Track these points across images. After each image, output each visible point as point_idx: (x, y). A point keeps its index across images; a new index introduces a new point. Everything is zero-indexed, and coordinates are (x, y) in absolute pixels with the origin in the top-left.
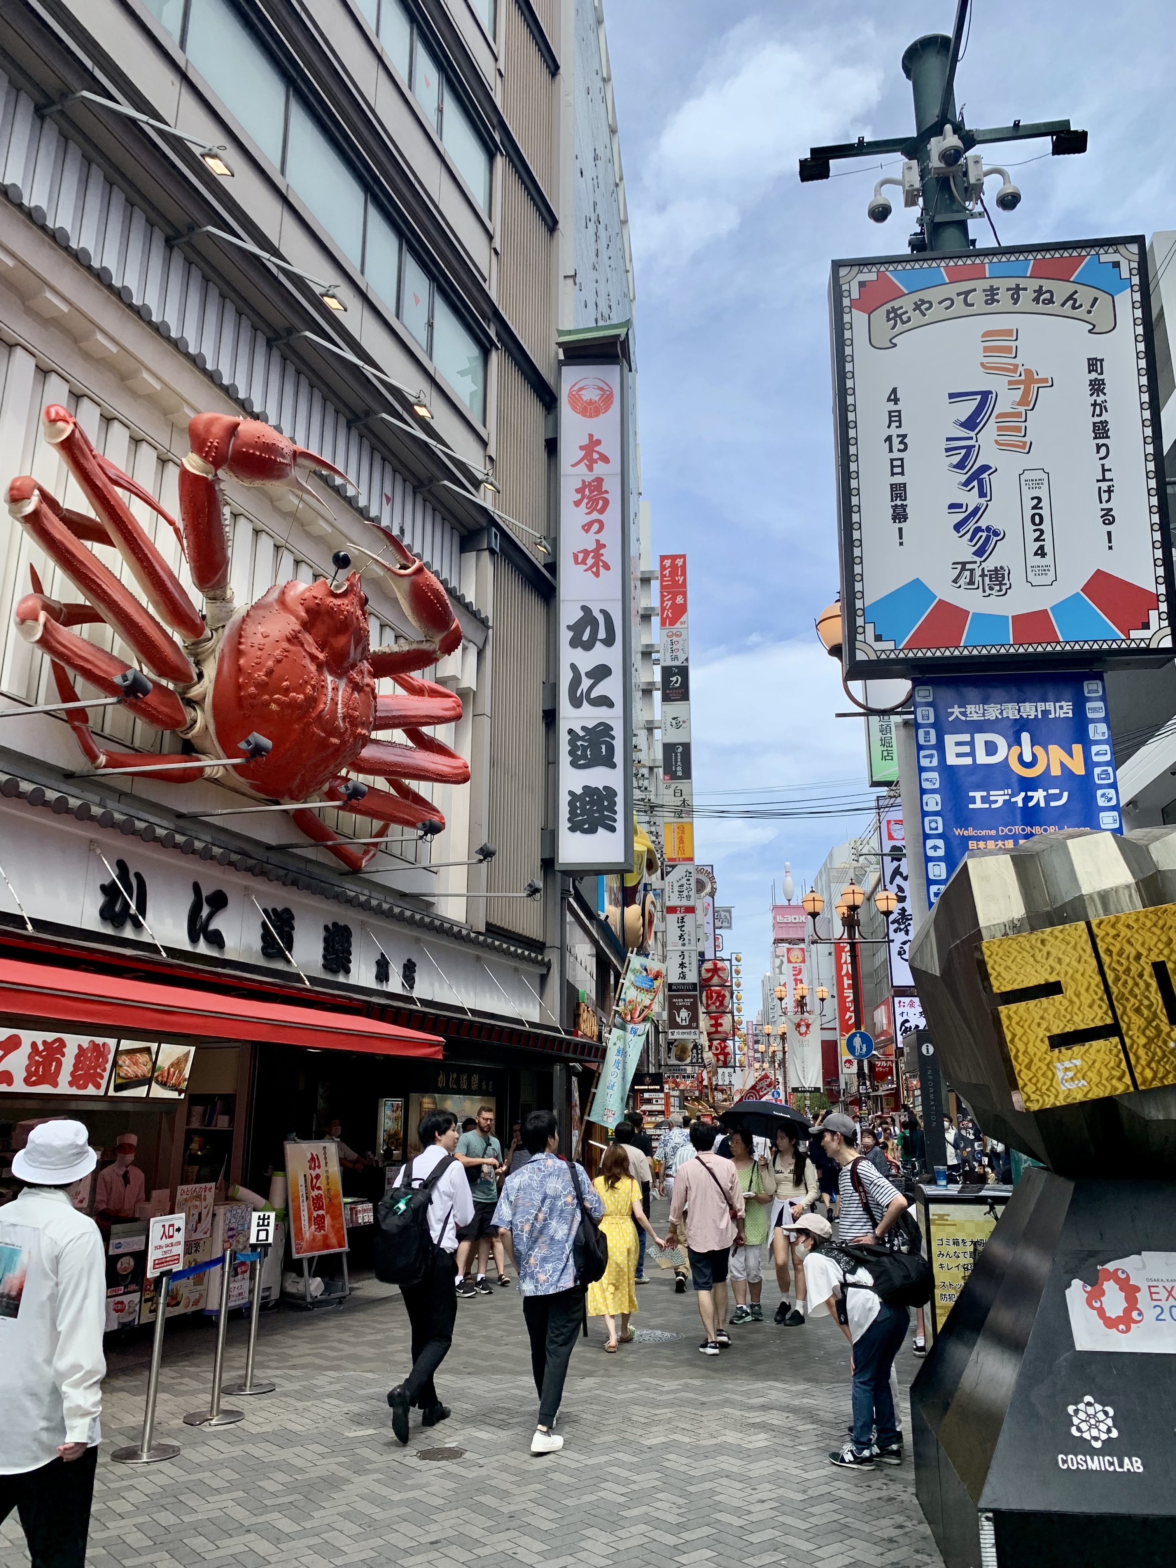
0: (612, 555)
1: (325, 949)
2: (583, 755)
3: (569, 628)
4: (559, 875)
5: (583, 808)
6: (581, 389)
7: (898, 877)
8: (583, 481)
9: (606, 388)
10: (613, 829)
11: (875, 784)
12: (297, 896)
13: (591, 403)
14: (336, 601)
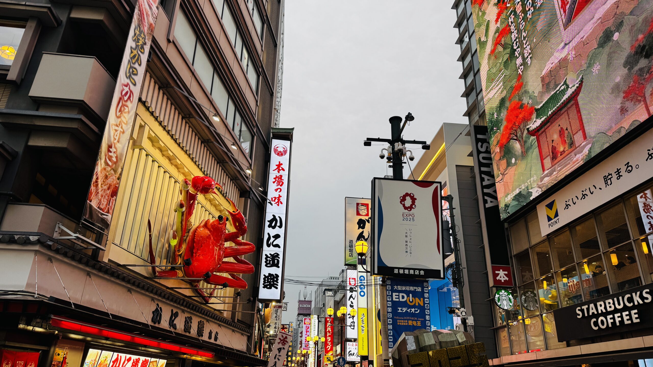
0: (283, 200)
2: (270, 263)
3: (268, 221)
5: (268, 280)
6: (278, 147)
7: (351, 298)
8: (276, 176)
9: (285, 148)
10: (277, 288)
11: (346, 265)
12: (194, 312)
13: (280, 152)
14: (221, 226)
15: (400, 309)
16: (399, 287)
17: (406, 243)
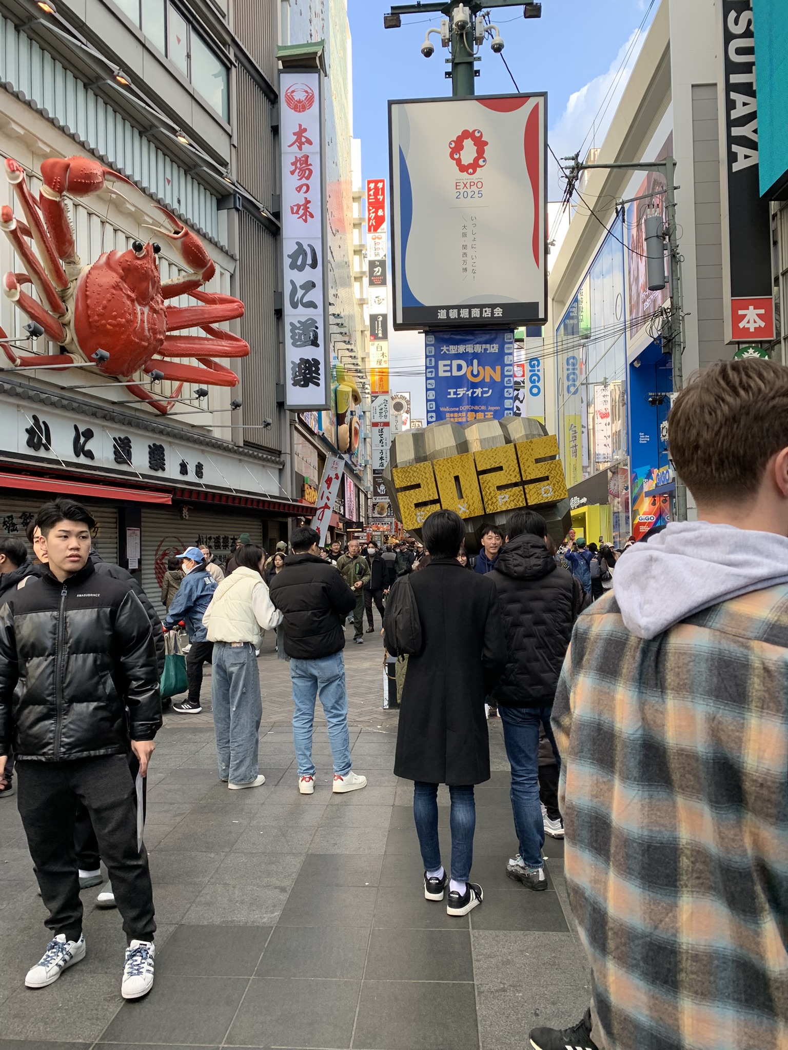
0: (315, 208)
1: (150, 458)
2: (300, 340)
3: (289, 256)
4: (288, 412)
5: (300, 372)
6: (293, 92)
8: (296, 157)
9: (310, 91)
10: (318, 385)
12: (132, 430)
13: (300, 101)
14: (139, 262)
15: (452, 391)
16: (451, 347)
17: (465, 251)
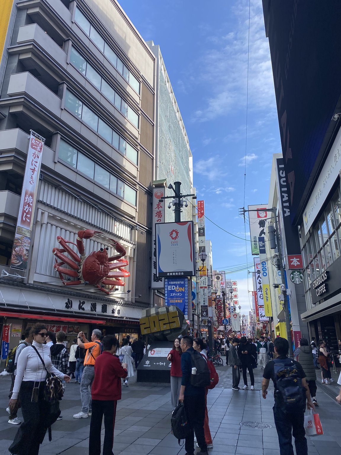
1: (102, 309)
4: (152, 290)
6: (157, 193)
7: (259, 278)
8: (157, 212)
9: (162, 193)
10: (162, 281)
11: (253, 254)
12: (97, 300)
13: (159, 196)
15: (171, 294)
16: (172, 282)
17: (174, 258)
